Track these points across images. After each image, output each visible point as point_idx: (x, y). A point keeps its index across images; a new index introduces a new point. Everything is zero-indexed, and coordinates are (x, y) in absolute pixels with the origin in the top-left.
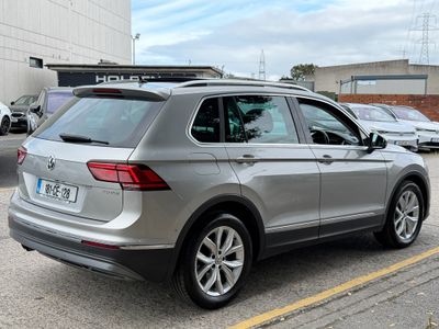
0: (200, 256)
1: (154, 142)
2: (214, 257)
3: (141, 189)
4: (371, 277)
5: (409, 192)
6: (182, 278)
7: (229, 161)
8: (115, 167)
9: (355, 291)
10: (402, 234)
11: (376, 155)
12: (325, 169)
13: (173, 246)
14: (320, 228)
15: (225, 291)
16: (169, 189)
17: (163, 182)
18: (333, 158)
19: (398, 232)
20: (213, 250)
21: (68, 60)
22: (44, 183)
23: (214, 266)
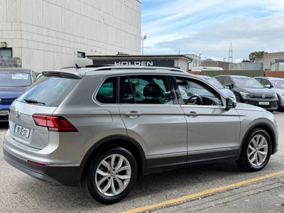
0: (99, 172)
1: (71, 103)
2: (109, 172)
3: (59, 131)
4: (221, 188)
5: (259, 136)
6: (86, 184)
7: (120, 115)
8: (46, 118)
9: (204, 197)
10: (254, 162)
11: (231, 111)
12: (191, 120)
13: (79, 165)
14: (188, 157)
15: (117, 193)
16: (77, 131)
17: (73, 127)
18: (198, 113)
19: (251, 161)
20: (109, 168)
21: (101, 52)
22: (17, 126)
23: (110, 178)
